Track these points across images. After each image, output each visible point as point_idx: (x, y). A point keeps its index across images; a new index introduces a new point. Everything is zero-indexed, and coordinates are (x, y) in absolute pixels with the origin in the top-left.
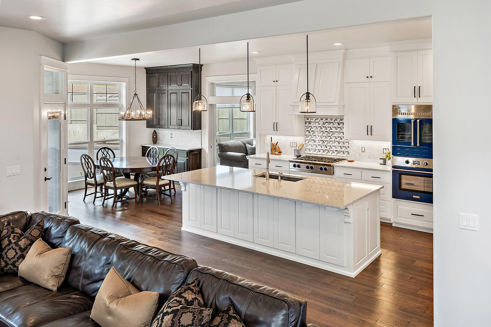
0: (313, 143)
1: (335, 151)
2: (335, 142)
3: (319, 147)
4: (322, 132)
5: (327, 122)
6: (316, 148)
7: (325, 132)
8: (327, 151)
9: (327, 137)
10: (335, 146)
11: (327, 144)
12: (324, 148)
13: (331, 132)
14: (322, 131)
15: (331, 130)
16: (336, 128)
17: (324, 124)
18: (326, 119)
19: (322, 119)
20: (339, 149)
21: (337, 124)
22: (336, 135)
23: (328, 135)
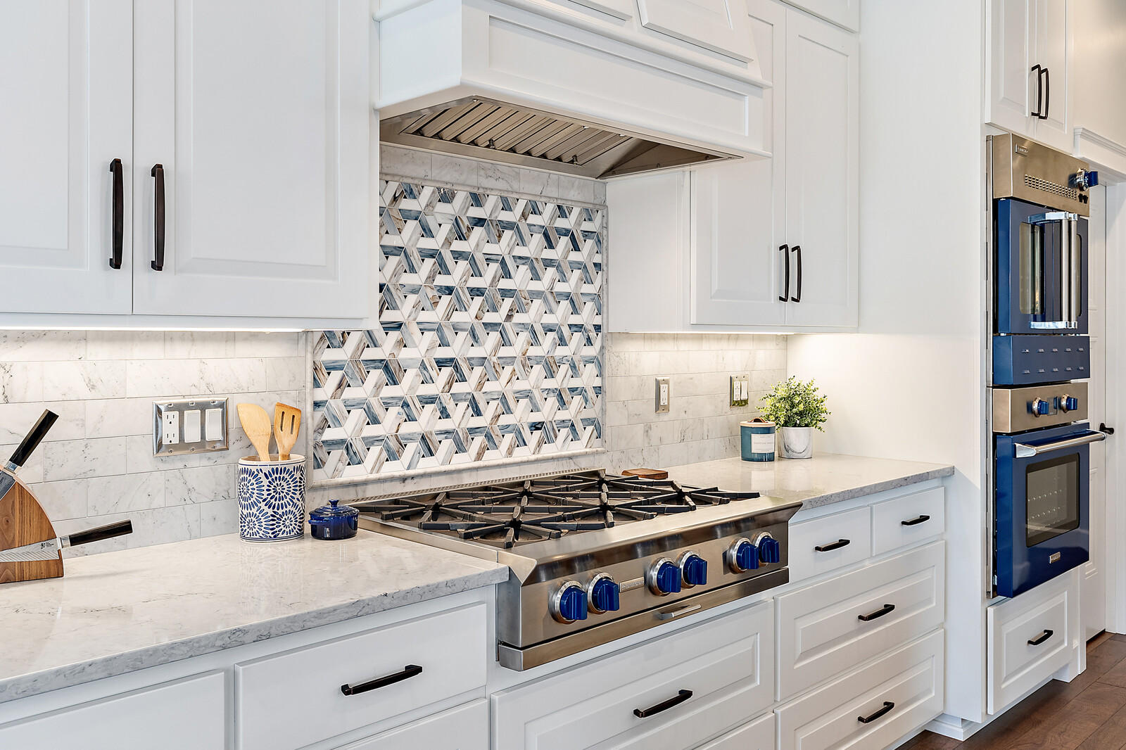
0: (378, 387)
1: (526, 433)
2: (528, 363)
3: (427, 420)
4: (446, 299)
5: (480, 222)
6: (407, 428)
7: (466, 297)
8: (479, 440)
9: (480, 331)
10: (528, 395)
11: (480, 385)
12: (460, 417)
13: (505, 293)
14: (449, 290)
15: (504, 284)
16: (533, 269)
17: (461, 237)
18: (477, 200)
19: (446, 197)
20: (548, 411)
21: (538, 238)
22: (534, 313)
23: (490, 317)
